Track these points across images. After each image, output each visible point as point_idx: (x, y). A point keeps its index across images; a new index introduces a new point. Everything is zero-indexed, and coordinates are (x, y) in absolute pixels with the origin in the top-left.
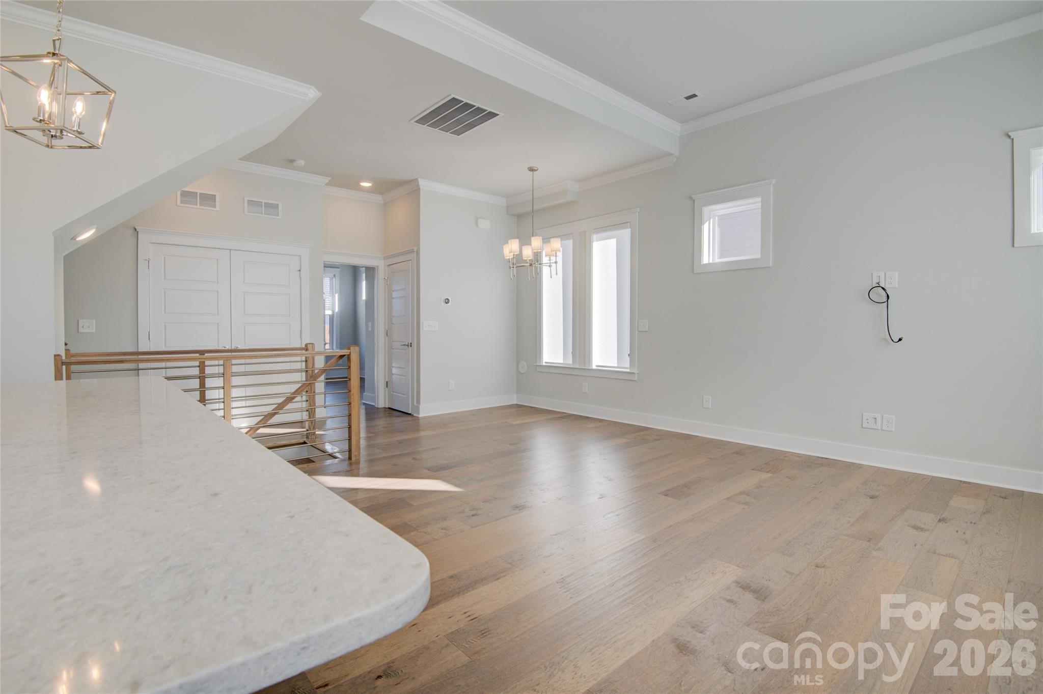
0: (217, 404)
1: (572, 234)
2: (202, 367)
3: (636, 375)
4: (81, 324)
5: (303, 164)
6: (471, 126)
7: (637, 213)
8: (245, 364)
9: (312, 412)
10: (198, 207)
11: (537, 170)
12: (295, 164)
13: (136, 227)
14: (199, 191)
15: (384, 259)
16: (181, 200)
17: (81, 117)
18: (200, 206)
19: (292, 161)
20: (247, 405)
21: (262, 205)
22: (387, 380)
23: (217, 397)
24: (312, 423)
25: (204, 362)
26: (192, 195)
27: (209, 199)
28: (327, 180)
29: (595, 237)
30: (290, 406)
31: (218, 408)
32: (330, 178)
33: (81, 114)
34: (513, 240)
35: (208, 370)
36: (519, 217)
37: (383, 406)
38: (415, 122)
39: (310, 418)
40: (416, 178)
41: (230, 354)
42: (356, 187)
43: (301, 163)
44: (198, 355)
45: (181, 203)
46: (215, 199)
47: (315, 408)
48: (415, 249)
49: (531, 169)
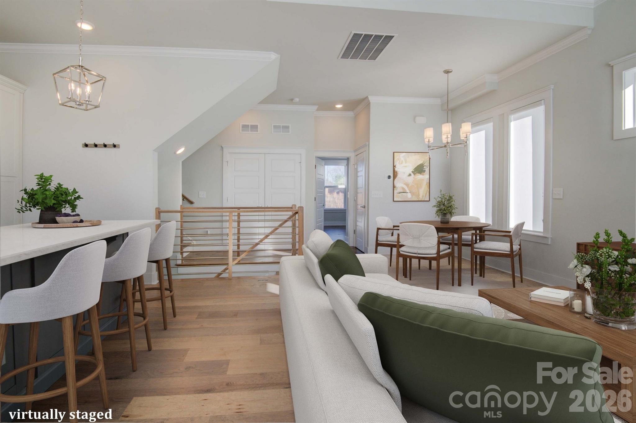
0: (258, 236)
1: (492, 117)
2: (239, 216)
3: (550, 239)
4: (200, 193)
5: (298, 100)
6: (379, 50)
7: (551, 90)
8: (272, 215)
9: (294, 245)
10: (250, 132)
11: (451, 72)
12: (294, 101)
13: (222, 146)
14: (250, 124)
15: (354, 152)
16: (242, 130)
17: (90, 93)
18: (251, 131)
19: (292, 100)
20: (272, 238)
21: (281, 128)
22: (355, 229)
23: (258, 232)
24: (294, 251)
25: (240, 213)
26: (247, 126)
27: (254, 128)
28: (316, 107)
29: (512, 117)
30: (266, 240)
31: (258, 238)
32: (318, 106)
33: (89, 92)
34: (427, 129)
35: (241, 218)
36: (453, 110)
37: (352, 246)
38: (341, 58)
39: (293, 248)
40: (367, 96)
41: (264, 209)
42: (333, 109)
43: (297, 100)
44: (237, 210)
45: (242, 131)
46: (257, 127)
47: (296, 243)
48: (367, 143)
49: (447, 72)
